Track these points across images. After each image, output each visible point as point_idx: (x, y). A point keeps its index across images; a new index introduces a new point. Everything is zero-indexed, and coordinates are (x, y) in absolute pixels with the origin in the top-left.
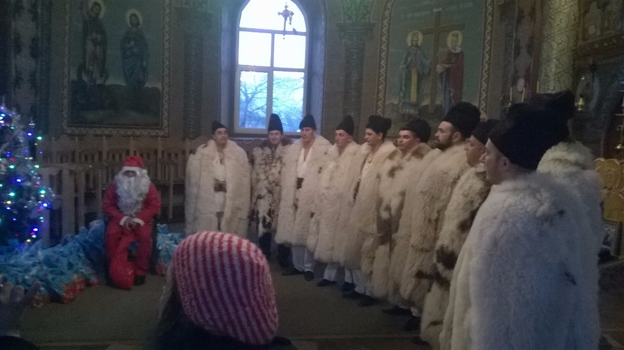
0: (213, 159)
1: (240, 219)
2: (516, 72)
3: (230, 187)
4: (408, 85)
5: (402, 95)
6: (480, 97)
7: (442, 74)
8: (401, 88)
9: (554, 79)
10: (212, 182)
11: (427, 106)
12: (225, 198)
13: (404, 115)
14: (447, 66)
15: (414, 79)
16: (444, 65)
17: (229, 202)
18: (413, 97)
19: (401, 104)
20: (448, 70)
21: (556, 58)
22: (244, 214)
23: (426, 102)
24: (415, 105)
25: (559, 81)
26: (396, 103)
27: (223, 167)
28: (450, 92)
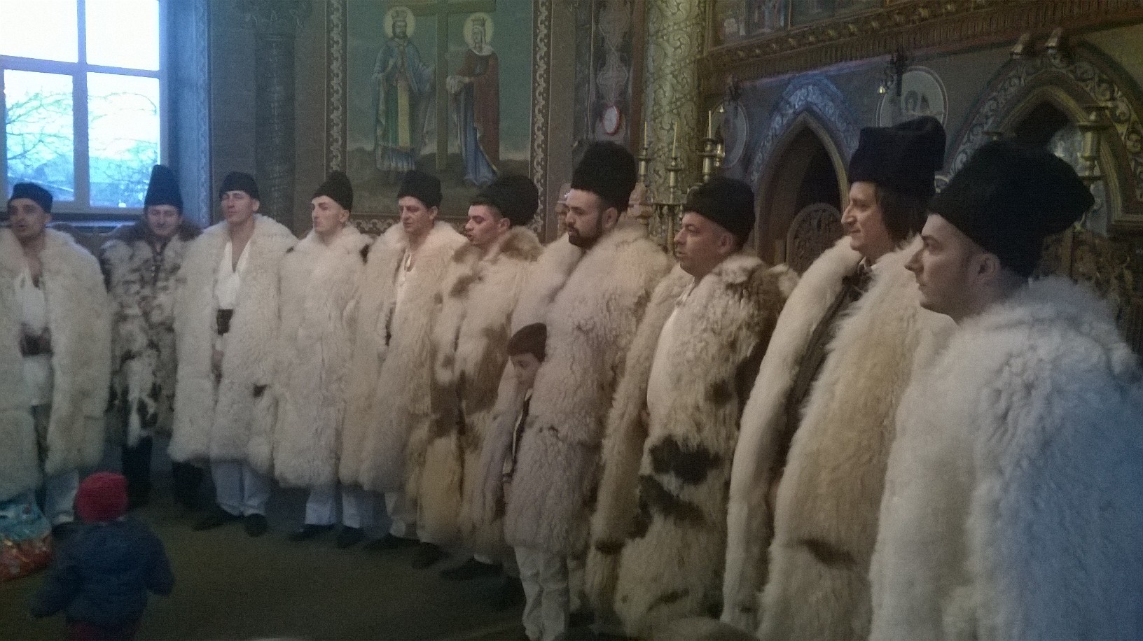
0: (14, 273)
1: (88, 418)
2: (600, 96)
3: (61, 341)
4: (391, 112)
5: (379, 132)
6: (533, 141)
7: (457, 95)
8: (378, 121)
9: (671, 111)
10: (16, 330)
11: (432, 156)
12: (51, 371)
13: (388, 172)
14: (467, 80)
15: (403, 101)
16: (459, 78)
17: (62, 381)
18: (404, 138)
19: (379, 152)
20: (468, 88)
21: (672, 73)
22: (97, 405)
23: (430, 148)
24: (409, 154)
25: (679, 114)
26: (369, 147)
27: (40, 293)
28: (475, 129)
